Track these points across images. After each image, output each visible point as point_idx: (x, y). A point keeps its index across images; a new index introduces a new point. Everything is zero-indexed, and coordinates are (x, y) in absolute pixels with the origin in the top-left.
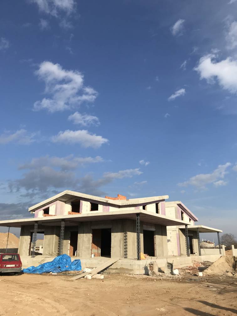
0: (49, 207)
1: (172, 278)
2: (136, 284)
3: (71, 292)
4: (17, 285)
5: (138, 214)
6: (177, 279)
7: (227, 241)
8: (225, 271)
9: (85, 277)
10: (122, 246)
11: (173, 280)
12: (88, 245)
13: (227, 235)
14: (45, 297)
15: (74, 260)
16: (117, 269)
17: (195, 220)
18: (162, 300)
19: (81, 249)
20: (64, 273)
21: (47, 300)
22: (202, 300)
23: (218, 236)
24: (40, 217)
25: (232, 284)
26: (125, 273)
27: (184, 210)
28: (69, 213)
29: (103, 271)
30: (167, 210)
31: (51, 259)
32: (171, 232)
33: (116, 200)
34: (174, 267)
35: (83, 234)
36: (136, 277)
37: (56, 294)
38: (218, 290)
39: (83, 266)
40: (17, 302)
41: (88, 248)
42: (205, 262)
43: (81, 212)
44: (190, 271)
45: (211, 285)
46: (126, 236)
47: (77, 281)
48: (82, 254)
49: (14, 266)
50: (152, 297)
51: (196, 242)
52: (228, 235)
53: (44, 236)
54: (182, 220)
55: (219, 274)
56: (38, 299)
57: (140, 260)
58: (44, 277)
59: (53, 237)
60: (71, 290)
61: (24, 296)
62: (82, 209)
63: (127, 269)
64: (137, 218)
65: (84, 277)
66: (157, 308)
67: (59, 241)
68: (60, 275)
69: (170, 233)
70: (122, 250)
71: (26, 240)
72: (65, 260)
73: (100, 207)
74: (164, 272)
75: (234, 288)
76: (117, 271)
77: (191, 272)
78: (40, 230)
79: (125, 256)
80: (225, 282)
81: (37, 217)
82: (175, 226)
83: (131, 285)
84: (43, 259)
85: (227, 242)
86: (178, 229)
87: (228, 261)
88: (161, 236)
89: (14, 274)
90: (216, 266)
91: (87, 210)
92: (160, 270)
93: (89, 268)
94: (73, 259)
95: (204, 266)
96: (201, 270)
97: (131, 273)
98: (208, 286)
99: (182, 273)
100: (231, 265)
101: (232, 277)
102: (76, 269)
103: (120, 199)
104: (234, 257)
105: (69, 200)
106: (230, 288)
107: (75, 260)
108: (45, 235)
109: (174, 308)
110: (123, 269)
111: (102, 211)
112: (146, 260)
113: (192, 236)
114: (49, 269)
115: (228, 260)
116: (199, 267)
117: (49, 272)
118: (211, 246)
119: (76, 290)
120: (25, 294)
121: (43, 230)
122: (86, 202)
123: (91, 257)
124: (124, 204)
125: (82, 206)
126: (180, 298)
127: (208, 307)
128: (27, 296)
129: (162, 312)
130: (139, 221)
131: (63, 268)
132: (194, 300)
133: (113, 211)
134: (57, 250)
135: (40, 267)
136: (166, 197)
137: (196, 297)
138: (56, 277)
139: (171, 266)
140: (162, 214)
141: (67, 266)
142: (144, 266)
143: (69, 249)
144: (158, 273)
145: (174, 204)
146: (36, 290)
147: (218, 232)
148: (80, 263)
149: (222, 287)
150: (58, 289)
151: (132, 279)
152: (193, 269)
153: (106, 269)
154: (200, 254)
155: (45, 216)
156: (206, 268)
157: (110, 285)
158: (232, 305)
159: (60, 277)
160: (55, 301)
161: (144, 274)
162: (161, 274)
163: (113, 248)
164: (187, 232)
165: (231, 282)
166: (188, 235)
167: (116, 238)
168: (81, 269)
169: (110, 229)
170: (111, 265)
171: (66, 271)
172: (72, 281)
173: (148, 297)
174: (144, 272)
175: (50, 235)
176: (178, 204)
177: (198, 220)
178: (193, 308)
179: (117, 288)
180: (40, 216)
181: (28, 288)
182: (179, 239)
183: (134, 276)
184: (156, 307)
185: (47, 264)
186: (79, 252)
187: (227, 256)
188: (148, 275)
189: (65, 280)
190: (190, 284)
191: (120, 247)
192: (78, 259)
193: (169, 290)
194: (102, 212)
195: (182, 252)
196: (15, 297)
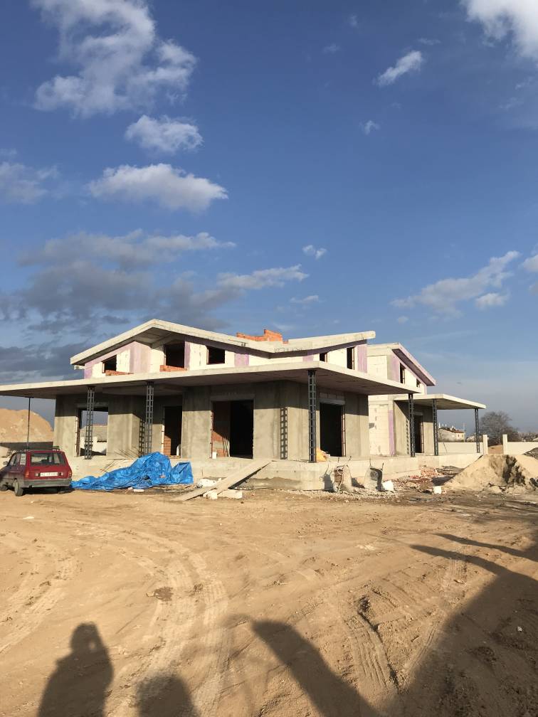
0: (116, 356)
1: (379, 497)
2: (309, 507)
3: (184, 521)
4: (71, 509)
5: (312, 371)
6: (390, 499)
7: (492, 428)
8: (487, 483)
9: (204, 495)
10: (275, 434)
11: (383, 501)
12: (204, 435)
13: (493, 414)
14: (136, 529)
15: (178, 463)
16: (267, 479)
17: (429, 384)
18: (365, 533)
19: (190, 440)
20: (156, 489)
21: (143, 534)
22: (443, 533)
23: (477, 416)
24: (97, 377)
25: (500, 506)
26: (283, 487)
27: (405, 363)
28: (163, 369)
29: (238, 484)
30: (371, 362)
31: (128, 463)
32: (377, 407)
33: (260, 340)
34: (383, 478)
35: (192, 412)
36: (308, 495)
37: (155, 525)
38: (472, 516)
39: (196, 475)
40: (84, 538)
41: (205, 440)
42: (446, 467)
43: (188, 366)
44: (415, 485)
45: (460, 509)
46: (285, 415)
47: (189, 502)
48: (191, 452)
49: (56, 474)
50: (346, 529)
51: (428, 429)
52: (496, 416)
53: (109, 416)
54: (402, 382)
55: (475, 489)
56: (124, 532)
57: (316, 462)
58: (118, 495)
59: (128, 418)
60: (183, 518)
61: (93, 528)
62: (188, 361)
63: (289, 481)
64: (309, 378)
65: (202, 495)
66: (358, 546)
67: (142, 427)
68: (151, 493)
69: (376, 410)
70: (275, 443)
71: (68, 426)
72: (158, 464)
73: (229, 355)
74: (363, 487)
75: (505, 513)
76: (267, 484)
77: (418, 486)
78: (98, 405)
79: (282, 455)
80: (487, 503)
81: (89, 376)
82: (387, 396)
83: (301, 508)
84: (109, 462)
85: (491, 430)
86: (391, 403)
87: (493, 464)
88: (356, 416)
89: (55, 490)
90: (469, 474)
91: (200, 363)
92: (355, 483)
93: (210, 478)
94: (174, 462)
95: (443, 476)
96: (438, 482)
97: (297, 487)
98: (453, 511)
99: (400, 489)
100: (500, 471)
101: (499, 495)
102: (182, 481)
103: (270, 340)
104: (508, 457)
105: (158, 341)
106: (496, 514)
107: (181, 464)
108: (110, 414)
109: (392, 545)
110: (279, 479)
111: (232, 364)
112: (327, 464)
113: (421, 417)
114: (127, 481)
115: (494, 462)
116: (432, 478)
117: (127, 488)
118: (458, 438)
119: (194, 517)
120: (93, 524)
121: (104, 404)
122: (199, 345)
123: (211, 458)
124: (281, 351)
125: (189, 355)
126: (401, 530)
127: (455, 543)
128: (99, 528)
129: (369, 551)
130: (313, 385)
131: (155, 479)
132: (428, 532)
133: (257, 365)
134: (137, 444)
135: (106, 478)
136: (370, 335)
137: (430, 528)
138: (144, 495)
139: (377, 474)
140: (359, 370)
141: (164, 476)
142: (323, 475)
143: (163, 442)
144: (352, 489)
145: (387, 349)
146: (112, 517)
147: (476, 408)
148: (190, 468)
149: (481, 511)
150: (157, 516)
151: (300, 498)
152: (421, 481)
153: (244, 480)
154: (436, 453)
155: (110, 375)
156: (449, 479)
157: (258, 510)
158: (500, 540)
159: (151, 496)
160: (158, 535)
161: (323, 490)
162: (357, 489)
163: (257, 438)
164: (412, 409)
165: (499, 504)
166: (413, 413)
167: (264, 420)
168: (192, 481)
169: (252, 401)
170: (255, 473)
171: (161, 485)
172: (180, 502)
173: (338, 528)
174: (322, 485)
175: (121, 415)
176: (394, 351)
177: (434, 383)
178: (427, 544)
179: (273, 514)
180: (97, 375)
181: (96, 514)
182: (393, 421)
183: (304, 493)
184: (356, 544)
185: (122, 472)
186: (184, 447)
187: (493, 456)
188: (332, 491)
189: (164, 501)
190: (418, 508)
191: (272, 437)
192: (185, 462)
193: (377, 517)
194: (234, 366)
195: (398, 449)
196: (76, 530)
